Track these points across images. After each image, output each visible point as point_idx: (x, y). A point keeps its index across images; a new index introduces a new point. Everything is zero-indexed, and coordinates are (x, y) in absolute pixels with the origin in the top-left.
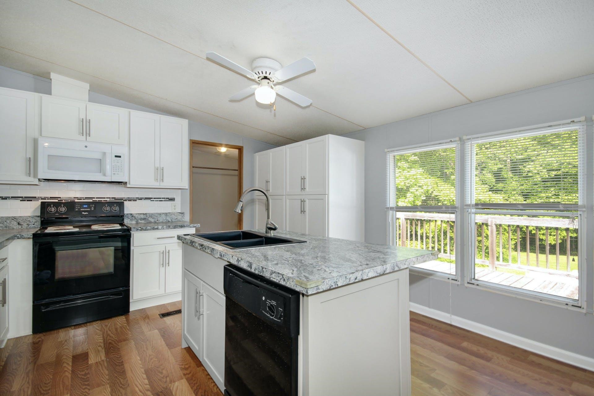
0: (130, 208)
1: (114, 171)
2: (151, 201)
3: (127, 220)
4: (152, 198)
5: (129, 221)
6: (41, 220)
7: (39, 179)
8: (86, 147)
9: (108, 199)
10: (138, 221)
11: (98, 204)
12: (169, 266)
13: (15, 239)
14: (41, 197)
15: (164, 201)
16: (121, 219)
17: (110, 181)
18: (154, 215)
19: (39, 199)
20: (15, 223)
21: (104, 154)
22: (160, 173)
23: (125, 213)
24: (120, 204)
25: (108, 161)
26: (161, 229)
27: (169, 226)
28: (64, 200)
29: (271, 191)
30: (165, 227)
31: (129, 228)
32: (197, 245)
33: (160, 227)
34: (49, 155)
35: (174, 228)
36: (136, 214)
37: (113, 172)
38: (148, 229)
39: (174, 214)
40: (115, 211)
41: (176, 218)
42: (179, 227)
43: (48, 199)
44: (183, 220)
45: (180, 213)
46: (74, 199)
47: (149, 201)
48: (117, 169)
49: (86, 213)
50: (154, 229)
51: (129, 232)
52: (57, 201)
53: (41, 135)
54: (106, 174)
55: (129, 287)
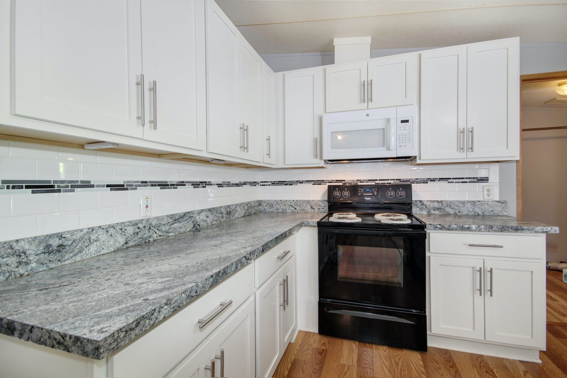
0: (419, 193)
1: (400, 143)
2: (449, 182)
3: (415, 209)
4: (450, 179)
5: (418, 211)
6: (328, 204)
7: (325, 161)
8: (368, 115)
9: (392, 182)
10: (430, 211)
11: (381, 187)
12: (491, 295)
13: (303, 226)
16: (409, 207)
17: (395, 156)
18: (454, 204)
19: (327, 182)
20: (309, 207)
21: (388, 120)
22: (467, 137)
23: (413, 200)
24: (407, 188)
25: (393, 131)
26: (475, 231)
28: (347, 183)
30: (483, 227)
31: (423, 224)
33: (474, 227)
34: (332, 132)
35: (502, 231)
36: (428, 201)
37: (398, 144)
38: (452, 228)
39: (487, 203)
40: (401, 196)
41: (491, 209)
42: (511, 230)
43: (334, 182)
44: (506, 214)
45: (498, 202)
46: (357, 182)
47: (444, 183)
48: (404, 139)
49: (368, 199)
50: (462, 229)
51: (423, 230)
52: (341, 184)
53: (326, 112)
54: (391, 148)
55: (425, 312)
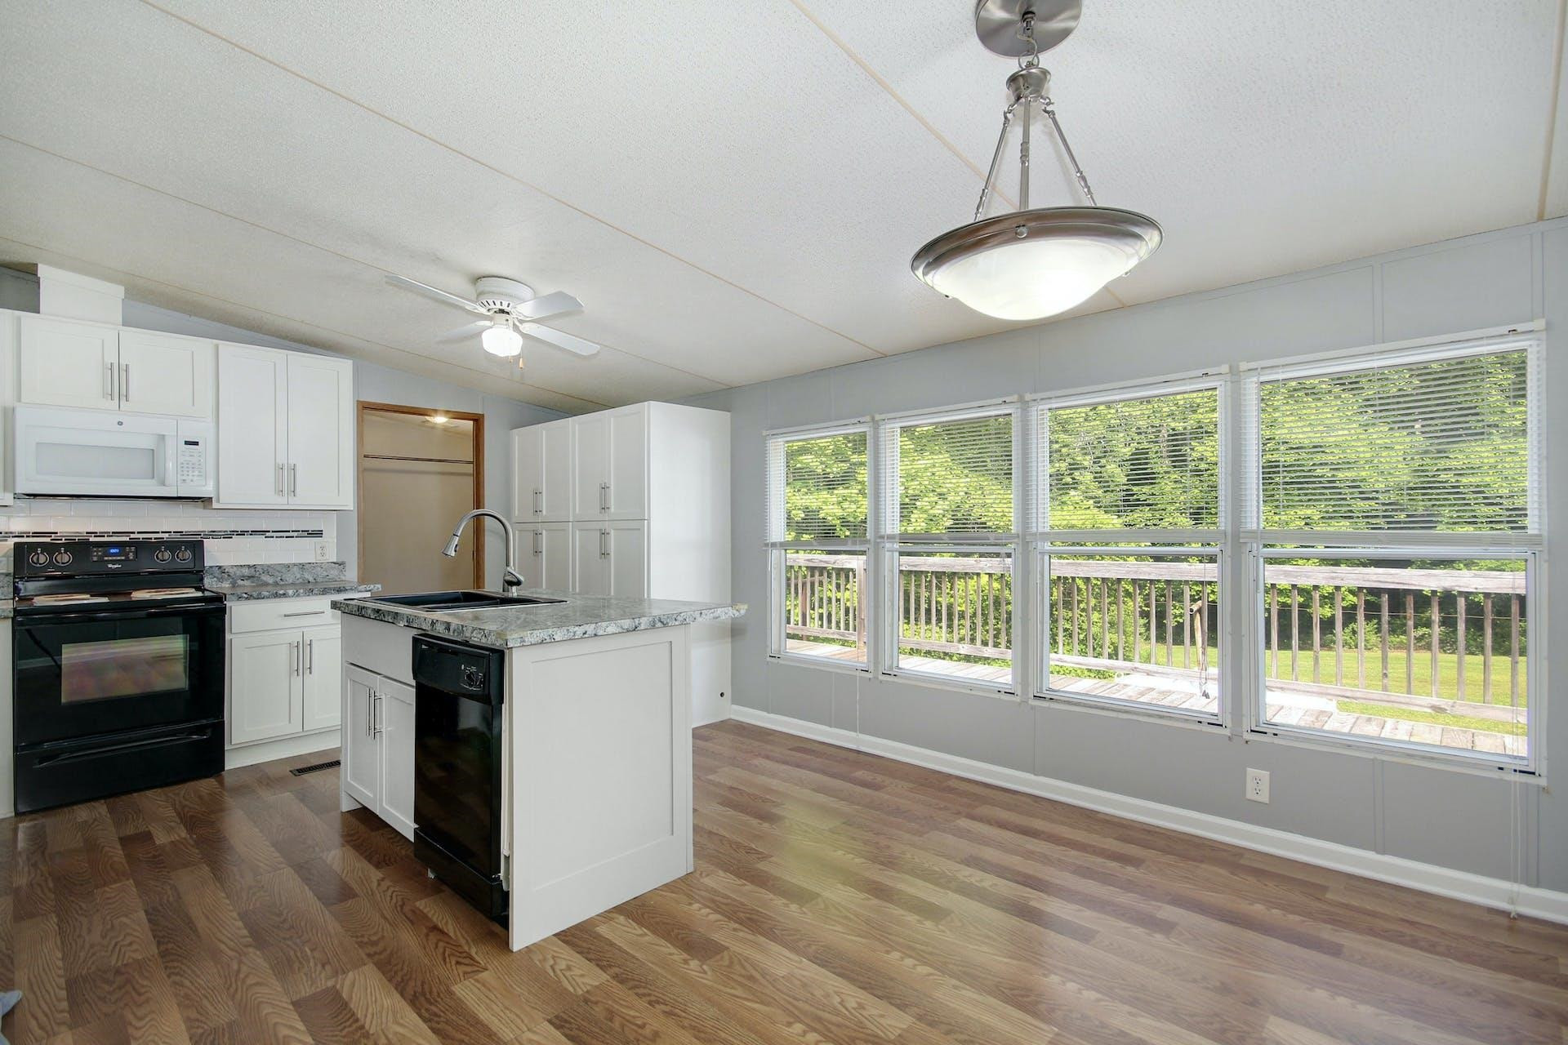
0: (217, 554)
1: (183, 475)
2: (267, 537)
3: (210, 581)
4: (269, 531)
5: (213, 580)
7: (16, 494)
8: (120, 423)
9: (167, 535)
10: (236, 583)
11: (143, 547)
12: (310, 673)
14: (11, 533)
15: (296, 537)
16: (199, 577)
17: (176, 496)
18: (274, 570)
19: (9, 537)
21: (162, 437)
22: (287, 476)
23: (205, 565)
24: (196, 546)
25: (170, 451)
26: (292, 597)
27: (312, 591)
28: (63, 539)
29: (544, 512)
30: (302, 591)
31: (219, 595)
32: (369, 611)
33: (290, 592)
34: (38, 444)
35: (323, 594)
36: (232, 567)
37: (181, 477)
38: (263, 597)
39: (321, 565)
40: (183, 561)
41: (325, 574)
42: (334, 592)
43: (27, 536)
44: (343, 578)
45: (335, 563)
47: (261, 539)
48: (191, 470)
49: (116, 566)
50: (276, 595)
51: (223, 602)
52: (48, 540)
53: (19, 400)
54: (167, 483)
55: (223, 717)
